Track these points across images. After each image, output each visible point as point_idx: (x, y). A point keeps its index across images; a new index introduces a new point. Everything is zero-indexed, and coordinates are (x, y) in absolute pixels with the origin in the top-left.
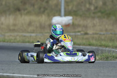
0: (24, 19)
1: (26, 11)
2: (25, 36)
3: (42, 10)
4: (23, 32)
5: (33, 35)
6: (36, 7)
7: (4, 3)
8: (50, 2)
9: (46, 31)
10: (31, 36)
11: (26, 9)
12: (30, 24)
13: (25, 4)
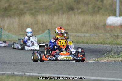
0: (77, 19)
1: (79, 11)
2: (78, 36)
3: (96, 9)
4: (76, 32)
5: (87, 35)
6: (90, 6)
7: (56, 2)
8: (105, 2)
9: (101, 31)
10: (84, 36)
11: (80, 9)
12: (84, 24)
13: (78, 3)
